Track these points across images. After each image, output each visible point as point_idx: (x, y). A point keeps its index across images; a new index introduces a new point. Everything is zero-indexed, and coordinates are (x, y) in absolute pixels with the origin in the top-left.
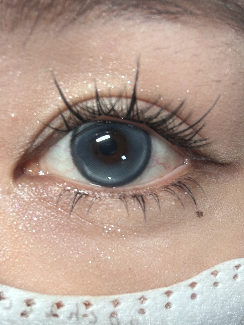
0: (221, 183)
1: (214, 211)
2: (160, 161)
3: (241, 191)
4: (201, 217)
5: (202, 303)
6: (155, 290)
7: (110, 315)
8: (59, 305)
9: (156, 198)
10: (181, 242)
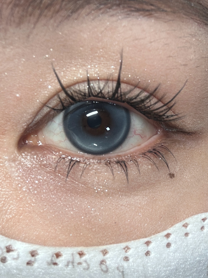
0: (188, 149)
1: (183, 173)
2: (137, 132)
3: (205, 155)
4: (173, 178)
5: (175, 251)
6: (137, 241)
7: (100, 263)
8: (58, 255)
9: (136, 163)
10: (157, 200)
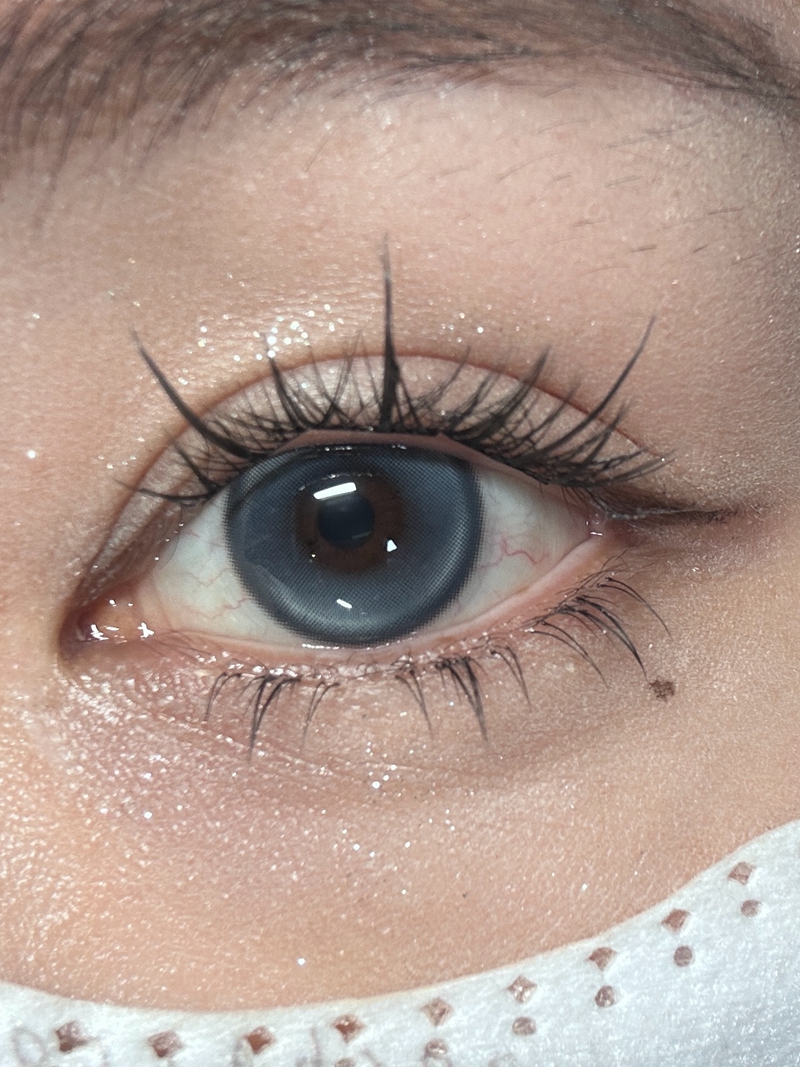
0: (719, 580)
2: (514, 545)
4: (668, 697)
5: (712, 976)
6: (556, 952)
7: (423, 1053)
8: (258, 1042)
9: (514, 661)
10: (617, 787)
